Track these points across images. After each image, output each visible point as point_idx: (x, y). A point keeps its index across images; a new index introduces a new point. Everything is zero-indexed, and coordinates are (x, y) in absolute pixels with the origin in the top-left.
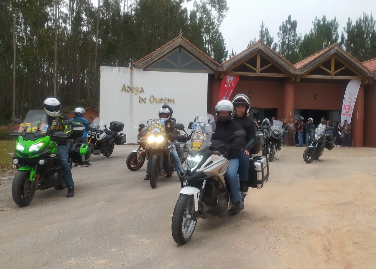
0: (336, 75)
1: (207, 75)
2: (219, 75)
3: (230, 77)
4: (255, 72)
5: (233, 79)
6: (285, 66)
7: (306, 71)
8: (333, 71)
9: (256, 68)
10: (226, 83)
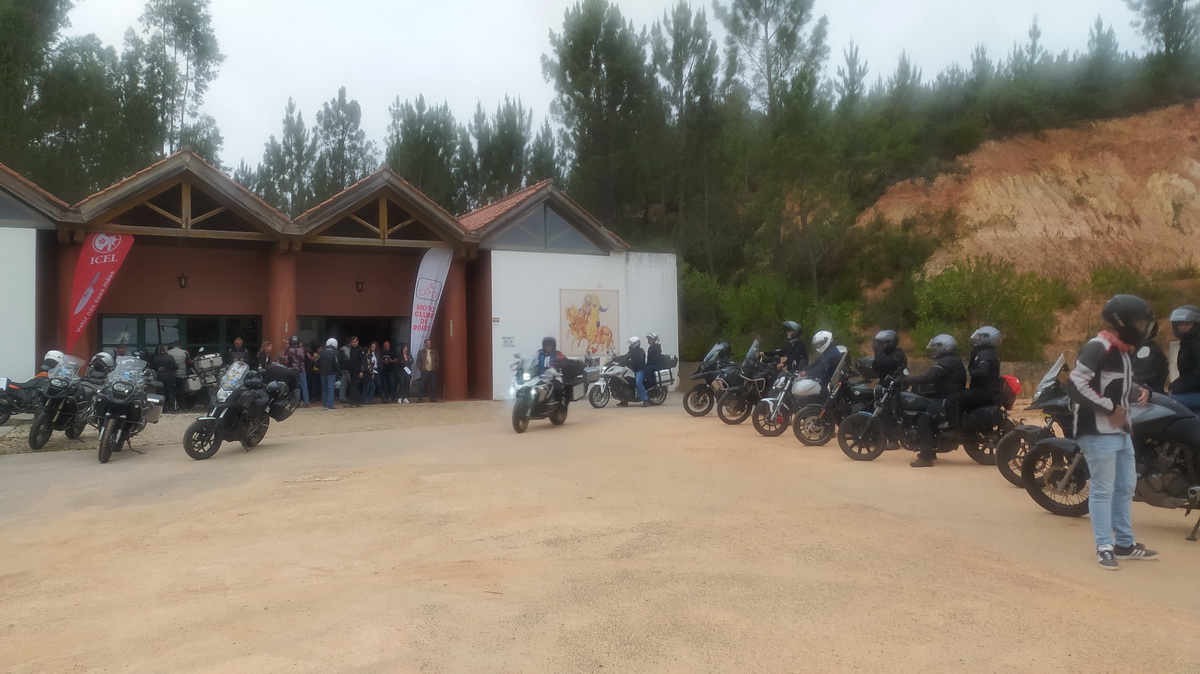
0: (391, 237)
1: (33, 232)
2: (72, 234)
3: (106, 238)
4: (178, 226)
5: (116, 243)
6: (258, 214)
7: (314, 226)
8: (383, 228)
9: (179, 215)
10: (96, 254)
